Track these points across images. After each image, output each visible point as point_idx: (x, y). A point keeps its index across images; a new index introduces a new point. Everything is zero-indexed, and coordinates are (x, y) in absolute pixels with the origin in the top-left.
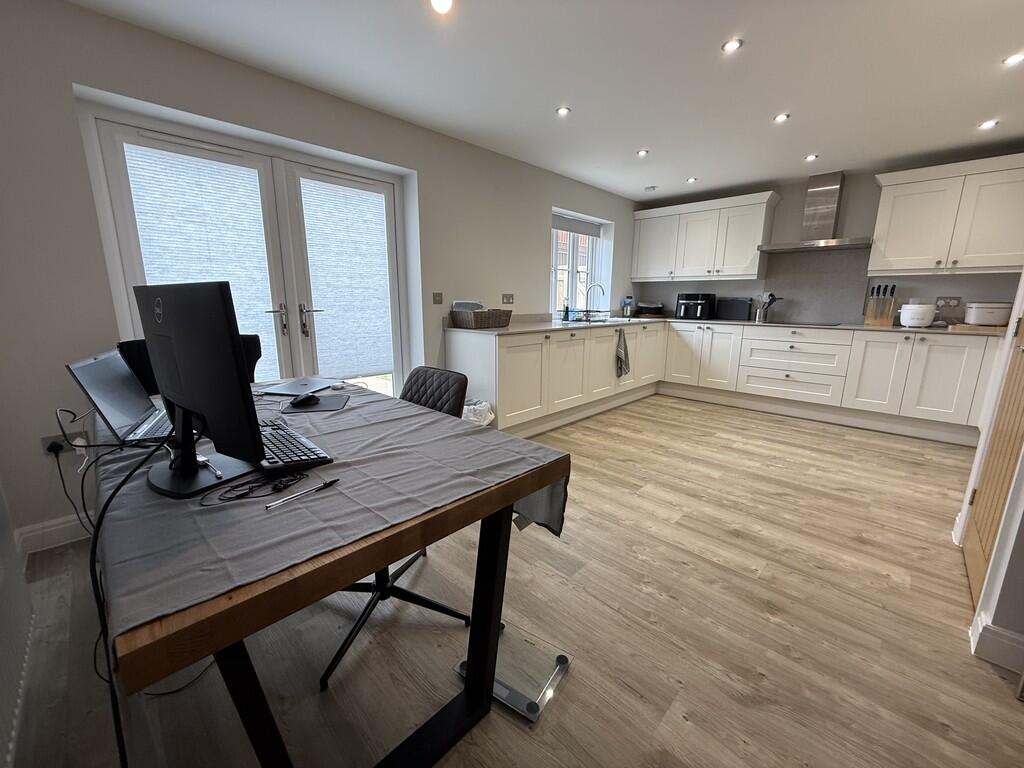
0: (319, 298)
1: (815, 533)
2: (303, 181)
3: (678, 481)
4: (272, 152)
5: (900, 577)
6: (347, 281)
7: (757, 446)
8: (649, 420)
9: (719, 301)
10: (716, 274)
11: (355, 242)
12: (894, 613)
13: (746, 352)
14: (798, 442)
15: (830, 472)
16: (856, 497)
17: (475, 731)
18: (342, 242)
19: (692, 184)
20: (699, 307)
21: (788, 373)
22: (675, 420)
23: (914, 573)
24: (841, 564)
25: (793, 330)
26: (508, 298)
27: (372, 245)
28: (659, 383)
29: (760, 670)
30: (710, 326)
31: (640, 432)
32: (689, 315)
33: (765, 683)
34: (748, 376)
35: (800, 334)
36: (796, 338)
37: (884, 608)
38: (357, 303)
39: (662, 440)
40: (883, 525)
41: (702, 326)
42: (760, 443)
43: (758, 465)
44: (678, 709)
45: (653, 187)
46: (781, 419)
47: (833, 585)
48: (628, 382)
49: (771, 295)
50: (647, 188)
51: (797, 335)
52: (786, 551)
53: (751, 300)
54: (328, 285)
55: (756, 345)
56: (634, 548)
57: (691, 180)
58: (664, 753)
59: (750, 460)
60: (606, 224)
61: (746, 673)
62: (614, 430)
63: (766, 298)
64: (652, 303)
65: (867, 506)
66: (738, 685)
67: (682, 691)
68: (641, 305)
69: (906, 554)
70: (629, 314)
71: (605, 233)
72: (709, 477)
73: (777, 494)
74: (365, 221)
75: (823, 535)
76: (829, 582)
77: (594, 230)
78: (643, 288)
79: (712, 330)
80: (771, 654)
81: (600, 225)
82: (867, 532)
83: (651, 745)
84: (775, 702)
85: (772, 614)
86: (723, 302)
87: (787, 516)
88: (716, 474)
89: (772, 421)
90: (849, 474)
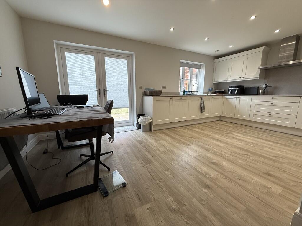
0: (108, 87)
1: (248, 168)
2: (105, 57)
3: (205, 145)
4: (98, 51)
5: (277, 189)
6: (116, 83)
7: (247, 138)
8: (210, 127)
9: (245, 88)
10: (243, 78)
11: (119, 73)
12: (261, 201)
13: (253, 105)
14: (267, 139)
15: (274, 150)
16: (280, 160)
17: (90, 195)
18: (115, 73)
19: (231, 48)
20: (236, 90)
21: (270, 114)
22: (220, 128)
23: (285, 190)
24: (250, 180)
25: (273, 97)
26: (164, 88)
27: (123, 73)
28: (220, 116)
29: (186, 203)
30: (239, 96)
31: (204, 130)
32: (232, 93)
33: (184, 208)
34: (254, 114)
35: (276, 99)
36: (273, 100)
37: (258, 198)
38: (119, 89)
39: (210, 133)
40: (284, 171)
41: (236, 96)
42: (250, 138)
43: (242, 144)
44: (148, 206)
45: (218, 51)
46: (266, 131)
47: (240, 185)
48: (205, 115)
49: (266, 85)
50: (216, 51)
51: (274, 99)
52: (229, 172)
53: (258, 87)
54: (111, 84)
55: (257, 103)
56: (173, 161)
57: (231, 46)
58: (134, 216)
59: (240, 142)
60: (203, 65)
61: (180, 202)
62: (195, 129)
63: (264, 86)
64: (220, 90)
65: (282, 163)
66: (174, 205)
67: (153, 202)
68: (216, 90)
69: (288, 182)
70: (211, 93)
71: (202, 68)
72: (218, 146)
73: (243, 154)
74: (122, 67)
75: (251, 170)
76: (239, 184)
77: (199, 67)
78: (218, 85)
79: (240, 98)
80: (194, 200)
81: (200, 65)
82: (274, 172)
83: (131, 212)
84: (183, 214)
85: (206, 189)
86: (247, 88)
87: (240, 161)
88: (221, 145)
89: (261, 131)
90: (284, 152)
